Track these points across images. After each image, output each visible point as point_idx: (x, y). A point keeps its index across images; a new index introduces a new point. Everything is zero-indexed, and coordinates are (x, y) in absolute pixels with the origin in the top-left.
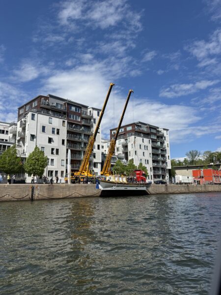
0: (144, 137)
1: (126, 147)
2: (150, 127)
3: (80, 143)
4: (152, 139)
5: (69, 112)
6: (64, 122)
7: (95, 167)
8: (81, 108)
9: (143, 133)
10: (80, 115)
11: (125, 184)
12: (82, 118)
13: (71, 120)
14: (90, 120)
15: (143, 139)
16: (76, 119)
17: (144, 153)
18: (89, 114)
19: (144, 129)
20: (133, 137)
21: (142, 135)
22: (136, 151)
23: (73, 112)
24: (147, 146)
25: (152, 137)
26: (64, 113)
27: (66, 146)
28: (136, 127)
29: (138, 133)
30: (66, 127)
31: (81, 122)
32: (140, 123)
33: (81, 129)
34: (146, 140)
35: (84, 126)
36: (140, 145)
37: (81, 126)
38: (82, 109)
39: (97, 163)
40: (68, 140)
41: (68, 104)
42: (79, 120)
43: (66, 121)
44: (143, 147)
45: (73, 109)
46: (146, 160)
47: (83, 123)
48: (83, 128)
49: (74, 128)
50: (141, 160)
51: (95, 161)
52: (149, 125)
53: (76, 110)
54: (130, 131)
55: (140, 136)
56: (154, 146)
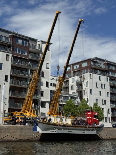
0: (101, 74)
1: (80, 85)
2: (108, 64)
3: (26, 79)
4: (110, 77)
5: (14, 45)
6: (8, 55)
7: (42, 106)
8: (28, 41)
9: (100, 70)
10: (27, 48)
11: (69, 126)
12: (30, 52)
13: (17, 54)
14: (39, 54)
15: (100, 77)
16: (22, 53)
17: (100, 92)
18: (37, 48)
19: (102, 65)
20: (88, 74)
21: (99, 72)
22: (91, 90)
23: (19, 45)
24: (104, 85)
25: (110, 75)
26: (9, 47)
27: (9, 82)
28: (92, 63)
29: (94, 70)
30: (10, 62)
31: (27, 56)
32: (97, 58)
33: (28, 64)
34: (103, 78)
35: (31, 60)
36: (96, 83)
37: (27, 61)
38: (30, 43)
39: (45, 102)
40: (11, 76)
41: (14, 37)
42: (26, 54)
43: (11, 55)
44: (99, 86)
45: (20, 42)
46: (102, 100)
47: (30, 57)
48: (30, 62)
49: (19, 62)
50: (97, 99)
51: (43, 99)
52: (107, 61)
53: (23, 43)
54: (85, 68)
55: (96, 73)
56: (113, 85)
